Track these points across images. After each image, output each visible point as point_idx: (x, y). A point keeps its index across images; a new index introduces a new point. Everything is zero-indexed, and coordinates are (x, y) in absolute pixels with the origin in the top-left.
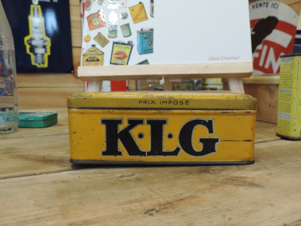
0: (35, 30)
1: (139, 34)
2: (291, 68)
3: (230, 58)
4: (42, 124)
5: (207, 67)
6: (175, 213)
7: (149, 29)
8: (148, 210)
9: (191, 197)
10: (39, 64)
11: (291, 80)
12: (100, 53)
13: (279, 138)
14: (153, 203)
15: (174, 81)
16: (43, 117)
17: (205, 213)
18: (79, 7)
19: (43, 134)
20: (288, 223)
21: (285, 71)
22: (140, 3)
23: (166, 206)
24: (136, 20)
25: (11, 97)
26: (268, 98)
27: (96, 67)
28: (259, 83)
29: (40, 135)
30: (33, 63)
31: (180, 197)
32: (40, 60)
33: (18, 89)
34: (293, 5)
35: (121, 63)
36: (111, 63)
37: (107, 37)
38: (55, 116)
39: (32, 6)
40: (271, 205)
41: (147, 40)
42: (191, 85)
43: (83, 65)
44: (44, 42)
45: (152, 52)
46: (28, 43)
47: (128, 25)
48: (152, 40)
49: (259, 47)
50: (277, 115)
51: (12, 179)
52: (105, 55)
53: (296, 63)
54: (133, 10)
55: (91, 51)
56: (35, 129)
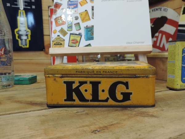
0: (21, 25)
1: (85, 29)
2: (174, 48)
3: (139, 43)
4: (28, 82)
5: (125, 48)
6: (109, 132)
7: (91, 26)
8: (94, 131)
9: (117, 123)
10: (24, 46)
11: (175, 55)
12: (63, 40)
13: (168, 89)
14: (96, 127)
15: (106, 56)
16: (29, 78)
17: (126, 132)
18: (48, 11)
19: (29, 88)
20: (172, 137)
21: (171, 50)
22: (86, 10)
23: (104, 129)
24: (83, 20)
25: (10, 66)
26: (162, 66)
27: (60, 48)
28: (156, 57)
29: (28, 89)
30: (20, 45)
31: (111, 123)
32: (24, 43)
33: (14, 61)
34: (176, 10)
35: (75, 46)
36: (69, 46)
37: (66, 30)
38: (36, 77)
39: (19, 11)
40: (163, 127)
41: (90, 32)
42: (116, 57)
43: (52, 47)
44: (27, 32)
45: (93, 39)
46: (17, 33)
47: (79, 23)
48: (93, 32)
49: (157, 34)
50: (167, 76)
51: (14, 115)
52: (65, 41)
53: (177, 45)
54: (82, 15)
55: (57, 39)
56: (24, 85)
